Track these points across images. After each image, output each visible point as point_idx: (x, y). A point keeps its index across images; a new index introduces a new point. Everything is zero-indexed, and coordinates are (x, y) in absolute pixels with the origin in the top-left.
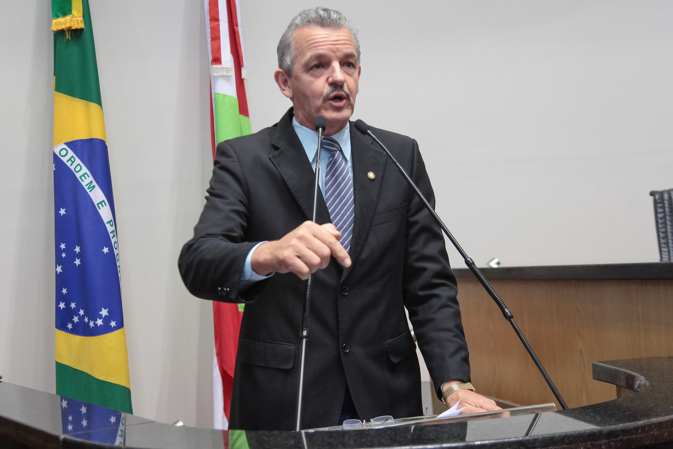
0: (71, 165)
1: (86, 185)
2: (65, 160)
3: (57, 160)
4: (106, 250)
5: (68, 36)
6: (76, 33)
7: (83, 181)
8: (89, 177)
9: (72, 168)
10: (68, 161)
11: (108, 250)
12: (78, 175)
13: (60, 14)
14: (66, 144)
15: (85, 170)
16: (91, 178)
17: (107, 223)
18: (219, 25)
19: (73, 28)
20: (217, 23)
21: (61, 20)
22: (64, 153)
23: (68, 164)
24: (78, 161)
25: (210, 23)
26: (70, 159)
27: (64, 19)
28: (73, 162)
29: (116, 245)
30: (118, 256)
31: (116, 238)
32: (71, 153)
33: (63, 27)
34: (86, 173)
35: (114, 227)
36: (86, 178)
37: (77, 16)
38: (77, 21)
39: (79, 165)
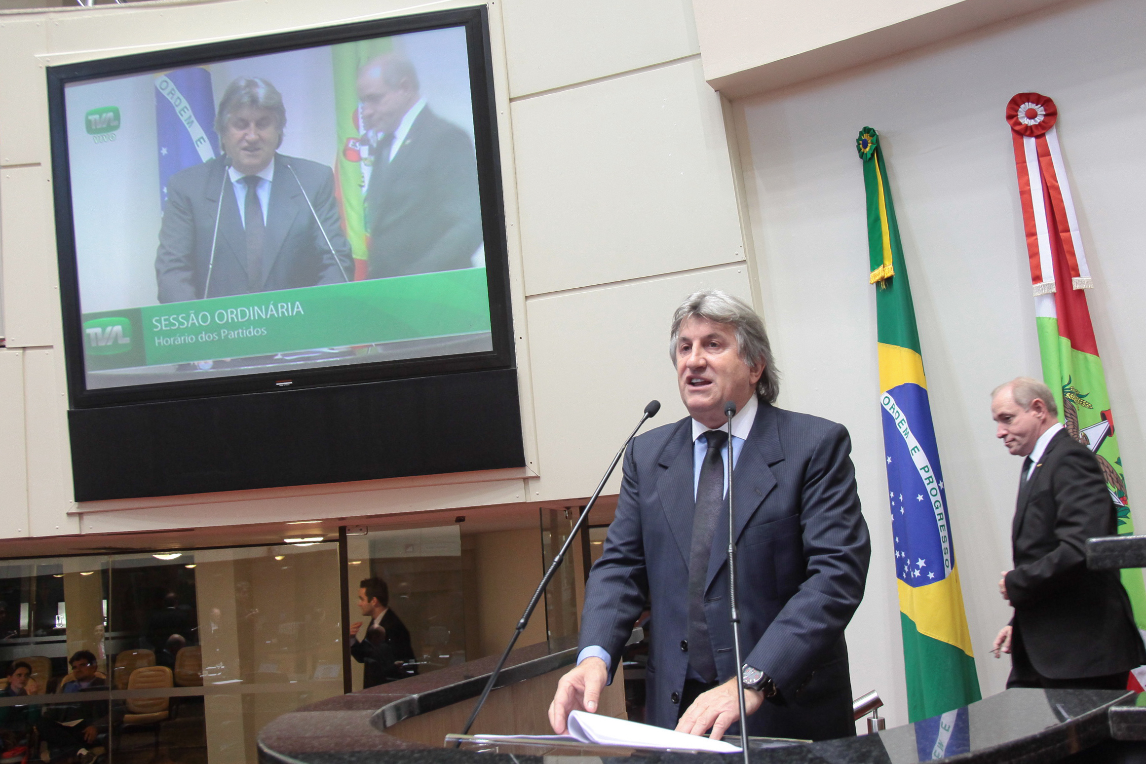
1: (904, 432)
4: (920, 498)
5: (883, 286)
6: (889, 281)
7: (900, 428)
8: (905, 423)
11: (923, 497)
13: (876, 267)
14: (888, 392)
15: (902, 416)
16: (906, 425)
17: (921, 469)
18: (1037, 239)
19: (886, 277)
20: (1035, 237)
21: (876, 272)
24: (897, 408)
25: (1027, 240)
27: (878, 271)
29: (934, 492)
30: (937, 504)
31: (935, 485)
32: (892, 401)
33: (878, 278)
34: (903, 420)
35: (931, 473)
36: (903, 425)
37: (888, 265)
38: (888, 270)
39: (897, 412)
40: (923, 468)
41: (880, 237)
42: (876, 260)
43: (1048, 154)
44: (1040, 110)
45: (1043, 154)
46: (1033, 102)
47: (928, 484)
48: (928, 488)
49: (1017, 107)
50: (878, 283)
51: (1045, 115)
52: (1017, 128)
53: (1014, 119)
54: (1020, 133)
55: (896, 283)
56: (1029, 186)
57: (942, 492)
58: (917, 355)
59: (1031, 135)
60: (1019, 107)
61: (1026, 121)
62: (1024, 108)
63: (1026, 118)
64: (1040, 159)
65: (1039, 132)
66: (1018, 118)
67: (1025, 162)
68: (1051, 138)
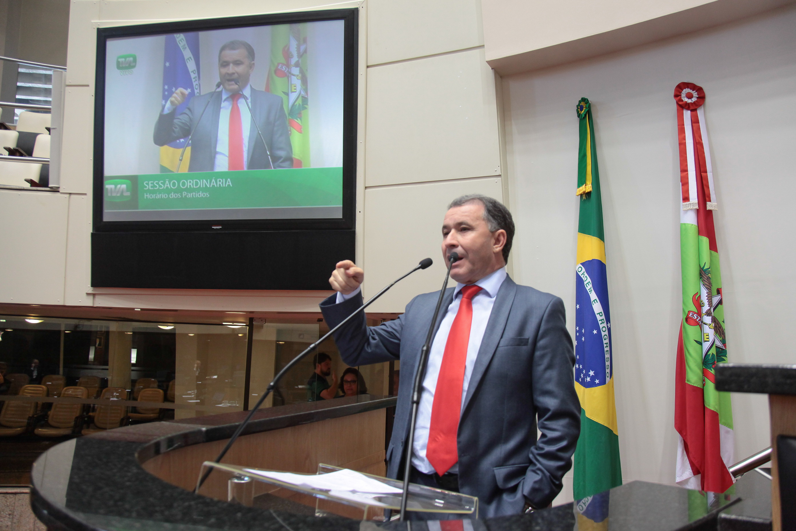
0: (583, 277)
1: (589, 290)
2: (580, 274)
3: (577, 275)
4: (595, 332)
5: (584, 198)
6: (588, 194)
7: (587, 287)
8: (590, 284)
9: (583, 279)
10: (582, 275)
11: (597, 332)
12: (585, 283)
13: (581, 185)
14: (581, 264)
15: (589, 280)
16: (591, 285)
17: (597, 314)
18: (688, 174)
19: (586, 192)
20: (686, 173)
21: (581, 188)
22: (580, 269)
23: (582, 276)
24: (586, 274)
25: (681, 174)
26: (583, 274)
27: (582, 188)
28: (584, 275)
29: (604, 329)
30: (606, 337)
31: (605, 325)
32: (584, 270)
33: (581, 192)
34: (589, 282)
35: (603, 317)
36: (589, 285)
37: (588, 184)
38: (588, 187)
39: (586, 276)
40: (599, 313)
41: (586, 166)
42: (582, 181)
43: (698, 122)
44: (695, 94)
45: (695, 121)
46: (691, 89)
47: (601, 324)
48: (601, 326)
49: (680, 90)
50: (581, 195)
51: (697, 98)
52: (681, 103)
53: (679, 97)
54: (682, 106)
55: (593, 196)
56: (685, 140)
57: (609, 330)
58: (602, 242)
59: (688, 109)
60: (682, 90)
61: (686, 100)
62: (685, 91)
63: (686, 98)
64: (693, 124)
65: (693, 108)
66: (681, 97)
67: (684, 125)
68: (700, 113)
